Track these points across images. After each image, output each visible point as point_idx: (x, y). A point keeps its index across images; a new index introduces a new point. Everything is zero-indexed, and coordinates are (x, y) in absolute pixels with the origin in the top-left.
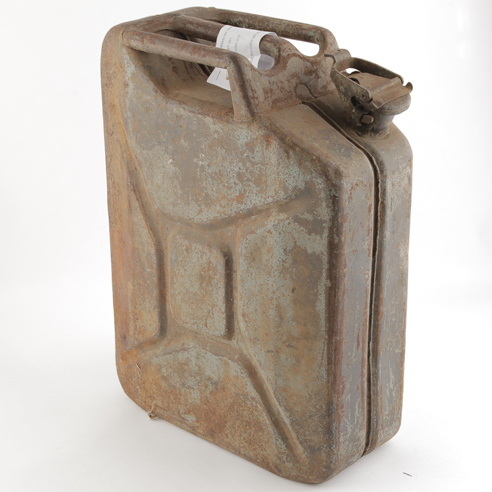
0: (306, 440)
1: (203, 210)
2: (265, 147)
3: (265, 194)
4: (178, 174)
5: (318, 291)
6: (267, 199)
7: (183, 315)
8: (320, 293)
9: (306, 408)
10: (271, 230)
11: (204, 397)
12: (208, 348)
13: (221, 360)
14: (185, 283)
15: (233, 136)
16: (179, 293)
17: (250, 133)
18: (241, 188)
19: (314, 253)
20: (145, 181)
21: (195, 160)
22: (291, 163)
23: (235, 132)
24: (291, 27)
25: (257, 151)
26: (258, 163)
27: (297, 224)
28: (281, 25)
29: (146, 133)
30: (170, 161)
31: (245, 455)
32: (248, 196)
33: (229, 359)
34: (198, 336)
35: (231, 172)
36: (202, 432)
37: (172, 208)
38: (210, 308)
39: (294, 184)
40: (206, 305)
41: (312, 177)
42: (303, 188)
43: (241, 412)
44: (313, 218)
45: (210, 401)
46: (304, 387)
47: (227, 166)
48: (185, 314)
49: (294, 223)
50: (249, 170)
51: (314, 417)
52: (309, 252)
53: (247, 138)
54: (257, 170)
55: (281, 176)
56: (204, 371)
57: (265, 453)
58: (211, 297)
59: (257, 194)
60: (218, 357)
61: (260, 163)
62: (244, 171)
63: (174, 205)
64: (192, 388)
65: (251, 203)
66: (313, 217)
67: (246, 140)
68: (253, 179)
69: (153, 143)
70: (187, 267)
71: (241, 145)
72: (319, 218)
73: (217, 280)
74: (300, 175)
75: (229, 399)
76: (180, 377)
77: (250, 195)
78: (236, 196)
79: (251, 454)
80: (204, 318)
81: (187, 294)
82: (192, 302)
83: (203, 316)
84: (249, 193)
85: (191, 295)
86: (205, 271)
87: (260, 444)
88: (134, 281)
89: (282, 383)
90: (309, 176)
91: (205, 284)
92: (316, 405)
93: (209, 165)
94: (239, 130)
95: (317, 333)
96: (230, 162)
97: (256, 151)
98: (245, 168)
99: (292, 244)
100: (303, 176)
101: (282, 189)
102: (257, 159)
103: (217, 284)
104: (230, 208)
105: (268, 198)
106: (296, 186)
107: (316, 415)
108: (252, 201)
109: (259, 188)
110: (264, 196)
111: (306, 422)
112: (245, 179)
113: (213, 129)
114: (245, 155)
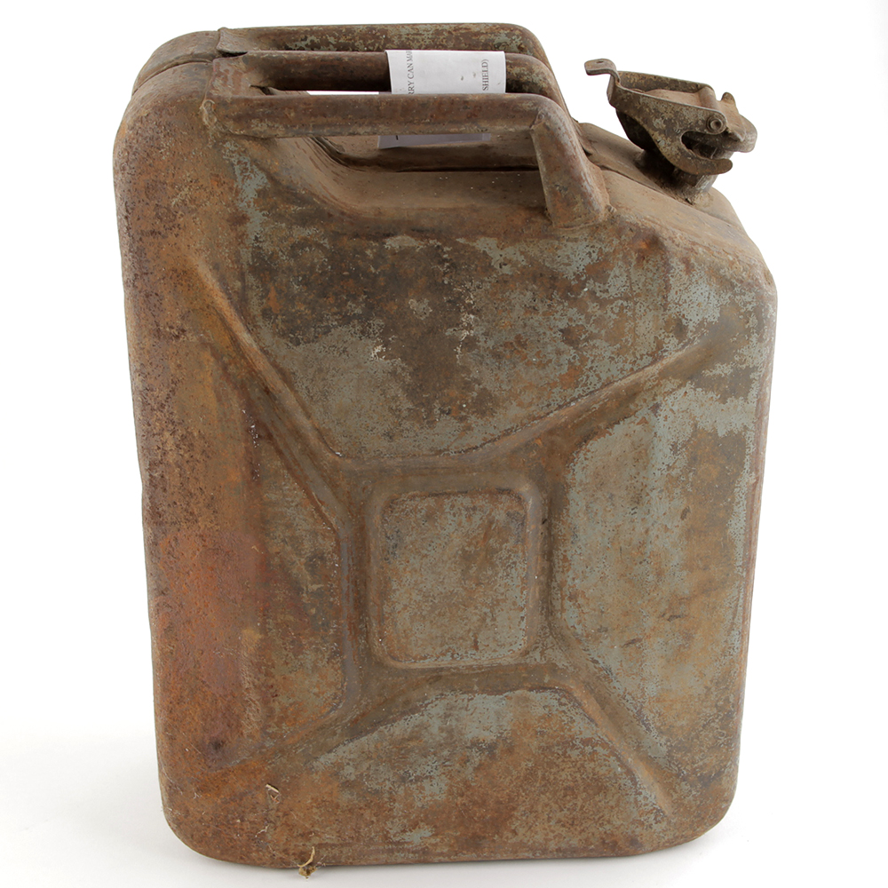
0: (695, 769)
1: (473, 425)
2: (634, 263)
3: (634, 353)
4: (399, 370)
5: (733, 499)
6: (638, 361)
7: (416, 645)
8: (737, 501)
9: (699, 713)
10: (647, 417)
11: (458, 783)
12: (476, 688)
13: (510, 698)
14: (422, 582)
15: (553, 261)
16: (405, 607)
17: (596, 245)
18: (574, 358)
19: (731, 432)
20: (304, 407)
21: (449, 332)
22: (694, 280)
23: (559, 252)
24: (446, 34)
25: (615, 276)
26: (616, 299)
27: (701, 389)
28: (421, 34)
29: (303, 309)
30: (377, 351)
31: (559, 850)
32: (591, 368)
33: (531, 690)
34: (443, 673)
35: (548, 333)
36: (445, 850)
37: (386, 444)
38: (488, 610)
39: (698, 317)
40: (476, 608)
41: (735, 294)
42: (716, 320)
43: (552, 777)
44: (732, 370)
45: (473, 784)
46: (697, 679)
47: (536, 324)
48: (420, 642)
49: (695, 390)
50: (593, 318)
51: (712, 724)
52: (720, 435)
53: (590, 257)
54: (613, 312)
55: (673, 311)
56: (462, 734)
57: (608, 827)
58: (492, 587)
59: (613, 359)
60: (501, 696)
61: (621, 298)
62: (581, 323)
63: (391, 438)
64: (427, 777)
65: (600, 379)
66: (732, 368)
67: (588, 260)
68: (603, 332)
69: (325, 324)
70: (429, 548)
71: (574, 274)
72: (744, 366)
73: (509, 551)
74: (711, 297)
75: (523, 764)
76: (393, 768)
77: (594, 365)
78: (561, 377)
79: (575, 842)
80: (471, 634)
81: (427, 601)
82: (439, 614)
83: (469, 631)
84: (592, 362)
85: (436, 601)
86: (477, 543)
87: (597, 818)
88: (264, 623)
89: (655, 688)
90: (729, 295)
91: (475, 569)
92: (718, 701)
93: (486, 334)
94: (570, 244)
95: (728, 575)
96: (544, 314)
97: (612, 275)
98: (583, 317)
99: (689, 430)
100: (717, 297)
101: (671, 335)
102: (613, 291)
103: (509, 557)
104: (546, 403)
105: (641, 359)
106: (704, 319)
107: (717, 718)
108: (601, 375)
109: (618, 345)
110: (630, 358)
111: (698, 738)
112: (583, 336)
113: (498, 257)
114: (586, 289)
